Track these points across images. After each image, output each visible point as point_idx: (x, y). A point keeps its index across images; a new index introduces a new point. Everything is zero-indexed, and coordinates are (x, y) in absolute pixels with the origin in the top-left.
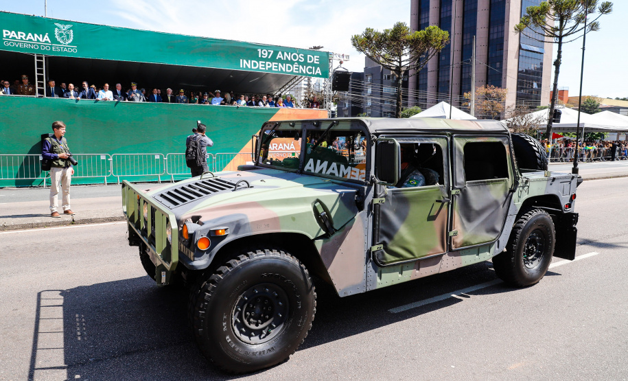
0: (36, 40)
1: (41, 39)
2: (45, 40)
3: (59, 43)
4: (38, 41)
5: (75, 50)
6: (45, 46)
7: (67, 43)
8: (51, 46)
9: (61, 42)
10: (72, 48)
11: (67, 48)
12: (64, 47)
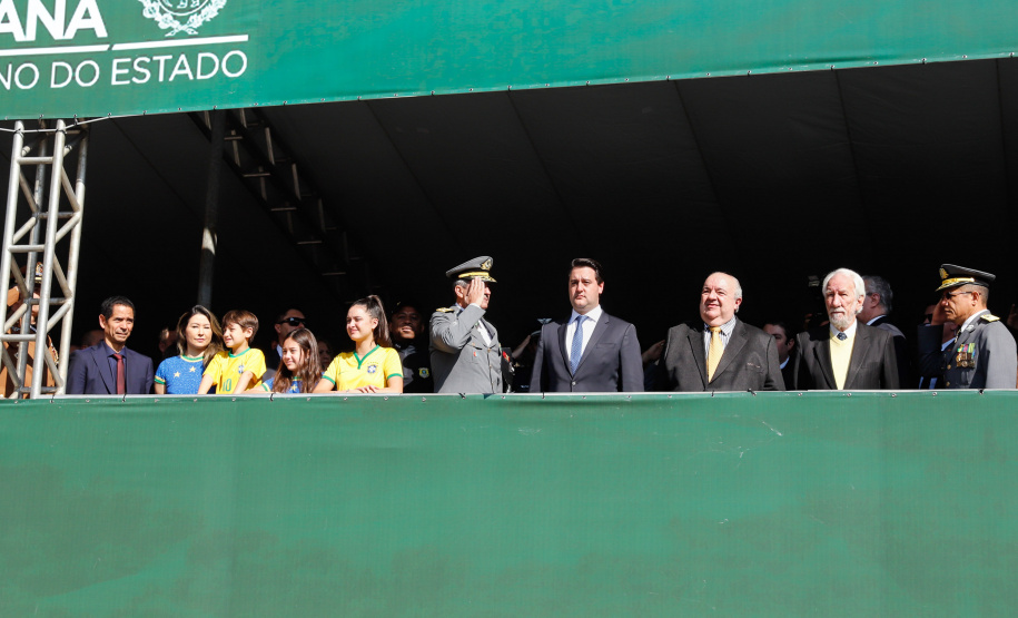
0: (31, 36)
1: (55, 28)
2: (78, 22)
3: (151, 30)
4: (43, 37)
5: (234, 64)
6: (73, 59)
7: (196, 21)
8: (105, 60)
9: (165, 21)
10: (220, 50)
11: (191, 52)
12: (176, 51)
